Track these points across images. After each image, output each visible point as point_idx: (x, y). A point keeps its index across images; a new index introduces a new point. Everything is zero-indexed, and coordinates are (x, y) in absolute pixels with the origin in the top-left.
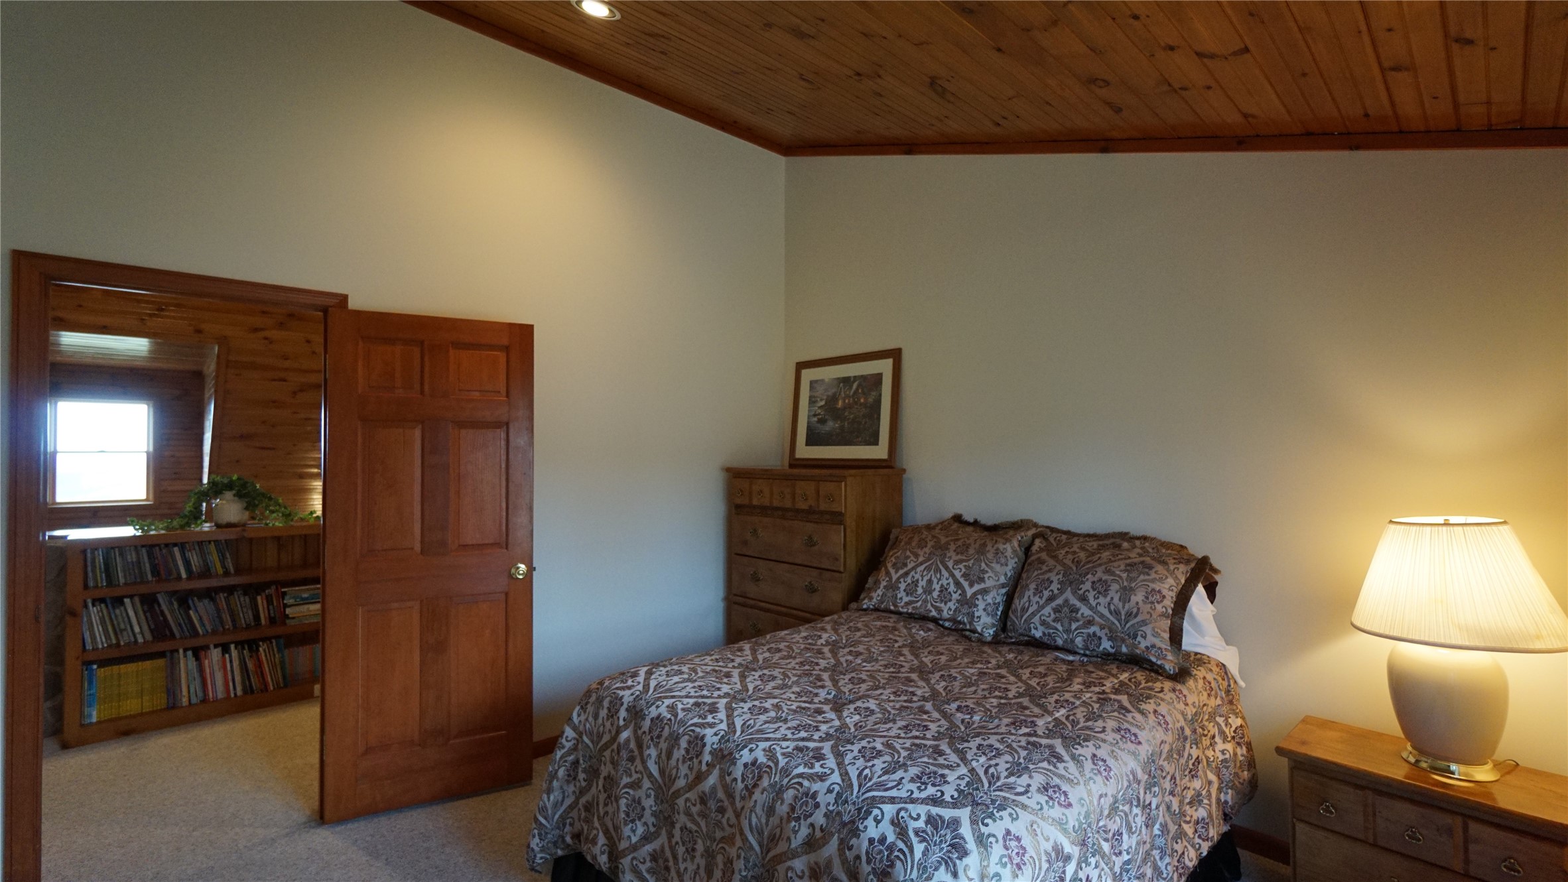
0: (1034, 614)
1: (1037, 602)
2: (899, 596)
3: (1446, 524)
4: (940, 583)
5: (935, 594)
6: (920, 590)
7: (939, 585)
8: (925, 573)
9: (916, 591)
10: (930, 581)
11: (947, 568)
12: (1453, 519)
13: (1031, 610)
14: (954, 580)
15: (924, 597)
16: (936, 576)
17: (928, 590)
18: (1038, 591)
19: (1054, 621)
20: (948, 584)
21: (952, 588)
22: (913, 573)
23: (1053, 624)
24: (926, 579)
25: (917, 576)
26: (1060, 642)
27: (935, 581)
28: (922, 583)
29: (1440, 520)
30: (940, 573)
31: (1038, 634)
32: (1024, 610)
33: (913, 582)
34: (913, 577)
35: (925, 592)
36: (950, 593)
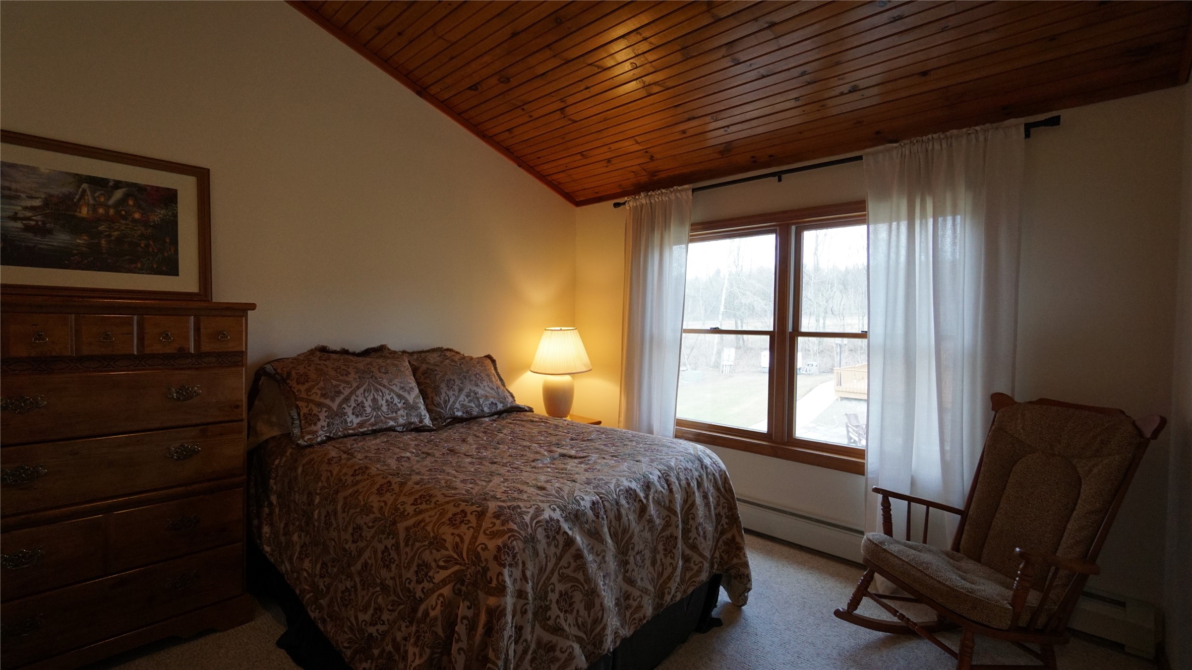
0: (454, 403)
1: (454, 394)
2: (349, 420)
3: (561, 330)
4: (384, 398)
5: (384, 408)
6: (368, 410)
7: (385, 401)
8: (366, 394)
9: (365, 410)
10: (374, 400)
11: (384, 386)
12: (563, 328)
13: (452, 400)
14: (395, 394)
15: (375, 413)
16: (378, 395)
17: (376, 407)
18: (449, 388)
19: (469, 402)
20: (392, 398)
21: (396, 400)
22: (353, 397)
23: (468, 404)
24: (369, 399)
25: (360, 399)
26: (475, 413)
27: (379, 398)
28: (368, 404)
29: (559, 328)
30: (381, 391)
31: (459, 414)
32: (446, 402)
33: (358, 405)
34: (355, 400)
35: (374, 409)
36: (395, 404)
